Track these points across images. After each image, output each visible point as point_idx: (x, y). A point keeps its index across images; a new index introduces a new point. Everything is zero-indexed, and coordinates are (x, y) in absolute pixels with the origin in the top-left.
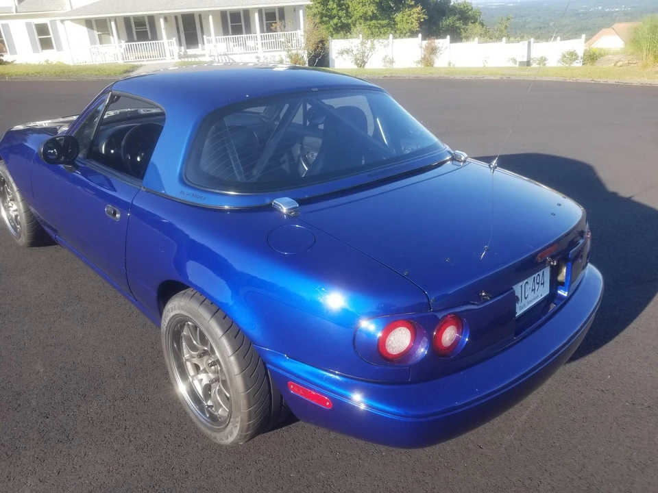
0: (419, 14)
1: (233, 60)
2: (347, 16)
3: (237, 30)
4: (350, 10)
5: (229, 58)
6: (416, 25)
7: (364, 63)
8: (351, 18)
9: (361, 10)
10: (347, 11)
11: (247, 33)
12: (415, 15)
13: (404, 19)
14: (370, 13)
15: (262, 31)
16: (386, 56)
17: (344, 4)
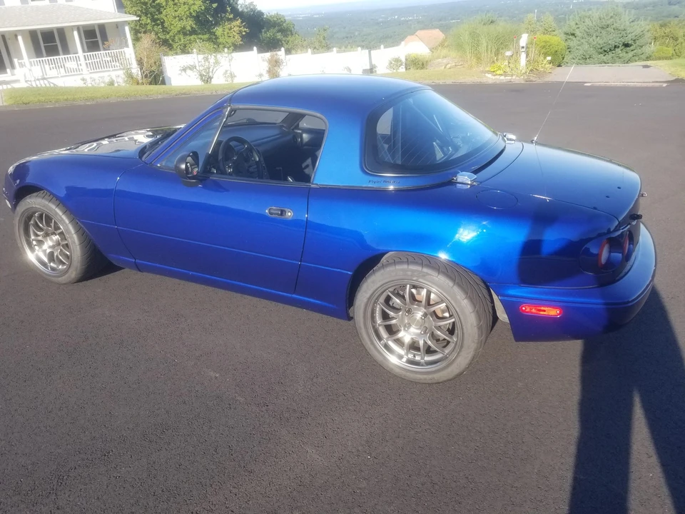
0: (240, 27)
1: (54, 85)
2: (163, 31)
3: (52, 51)
4: (166, 25)
5: (49, 82)
6: (238, 39)
7: (211, 78)
8: (168, 33)
9: (178, 25)
10: (163, 27)
11: (64, 54)
12: (236, 29)
13: (226, 33)
14: (188, 28)
15: (84, 51)
16: (226, 71)
17: (158, 19)
